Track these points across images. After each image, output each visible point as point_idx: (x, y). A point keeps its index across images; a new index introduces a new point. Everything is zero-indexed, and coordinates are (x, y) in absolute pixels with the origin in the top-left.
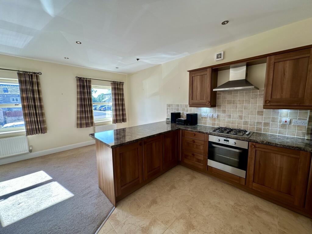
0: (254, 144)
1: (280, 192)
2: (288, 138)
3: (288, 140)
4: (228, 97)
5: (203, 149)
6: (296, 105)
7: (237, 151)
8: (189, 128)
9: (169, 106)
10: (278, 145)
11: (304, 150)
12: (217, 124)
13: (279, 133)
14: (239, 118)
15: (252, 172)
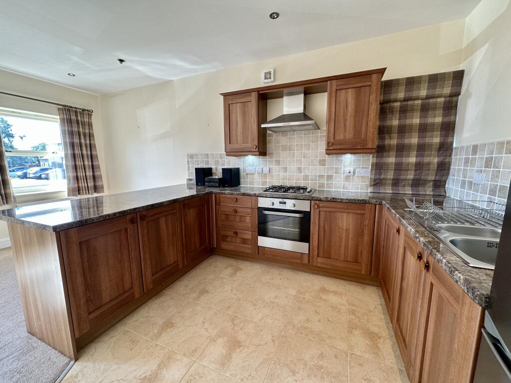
0: (317, 202)
1: (347, 261)
2: (352, 193)
3: (353, 194)
4: (283, 140)
5: (250, 220)
6: (359, 147)
7: (297, 215)
8: (227, 191)
9: (191, 156)
10: (343, 200)
11: (369, 203)
12: (270, 182)
13: (343, 188)
14: (297, 172)
15: (316, 243)
